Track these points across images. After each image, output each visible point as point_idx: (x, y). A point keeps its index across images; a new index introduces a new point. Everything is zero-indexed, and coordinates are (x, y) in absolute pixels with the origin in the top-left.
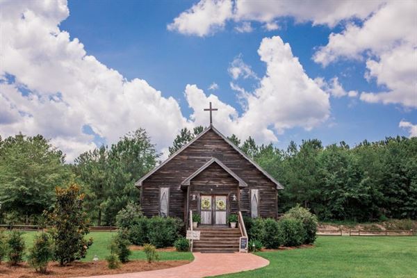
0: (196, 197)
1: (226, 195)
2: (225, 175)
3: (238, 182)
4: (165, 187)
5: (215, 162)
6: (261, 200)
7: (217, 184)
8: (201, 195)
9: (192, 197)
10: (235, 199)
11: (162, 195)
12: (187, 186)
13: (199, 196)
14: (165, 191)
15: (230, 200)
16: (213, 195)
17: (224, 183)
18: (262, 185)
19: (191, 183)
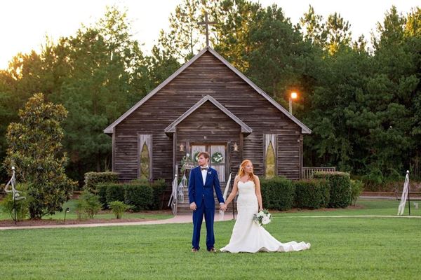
0: (185, 147)
1: (225, 144)
2: (222, 117)
3: (240, 127)
4: (145, 134)
5: (208, 101)
6: (280, 149)
7: (213, 130)
8: (192, 144)
9: (179, 147)
10: (236, 149)
11: (142, 145)
12: (173, 133)
13: (188, 147)
14: (145, 139)
15: (230, 150)
16: (208, 144)
17: (223, 127)
18: (282, 128)
19: (177, 130)
